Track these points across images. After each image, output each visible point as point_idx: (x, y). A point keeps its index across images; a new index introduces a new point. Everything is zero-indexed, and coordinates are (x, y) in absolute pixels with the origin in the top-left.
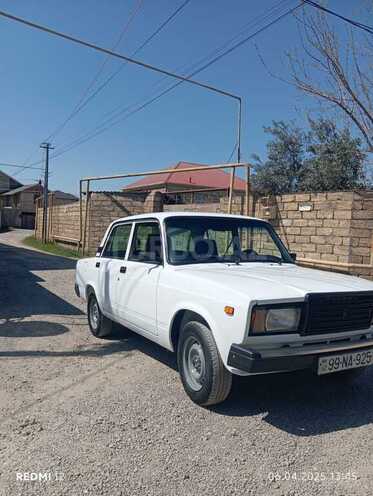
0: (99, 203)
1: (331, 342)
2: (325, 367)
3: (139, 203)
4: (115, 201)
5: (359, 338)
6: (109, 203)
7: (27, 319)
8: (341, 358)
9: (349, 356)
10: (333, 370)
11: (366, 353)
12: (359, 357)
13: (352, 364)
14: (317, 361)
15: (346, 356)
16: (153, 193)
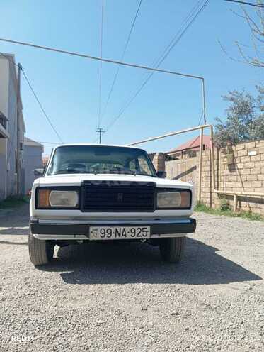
2: (96, 234)
8: (113, 229)
9: (122, 228)
10: (106, 238)
11: (141, 228)
12: (133, 231)
13: (125, 235)
14: (88, 229)
15: (118, 228)
16: (157, 154)
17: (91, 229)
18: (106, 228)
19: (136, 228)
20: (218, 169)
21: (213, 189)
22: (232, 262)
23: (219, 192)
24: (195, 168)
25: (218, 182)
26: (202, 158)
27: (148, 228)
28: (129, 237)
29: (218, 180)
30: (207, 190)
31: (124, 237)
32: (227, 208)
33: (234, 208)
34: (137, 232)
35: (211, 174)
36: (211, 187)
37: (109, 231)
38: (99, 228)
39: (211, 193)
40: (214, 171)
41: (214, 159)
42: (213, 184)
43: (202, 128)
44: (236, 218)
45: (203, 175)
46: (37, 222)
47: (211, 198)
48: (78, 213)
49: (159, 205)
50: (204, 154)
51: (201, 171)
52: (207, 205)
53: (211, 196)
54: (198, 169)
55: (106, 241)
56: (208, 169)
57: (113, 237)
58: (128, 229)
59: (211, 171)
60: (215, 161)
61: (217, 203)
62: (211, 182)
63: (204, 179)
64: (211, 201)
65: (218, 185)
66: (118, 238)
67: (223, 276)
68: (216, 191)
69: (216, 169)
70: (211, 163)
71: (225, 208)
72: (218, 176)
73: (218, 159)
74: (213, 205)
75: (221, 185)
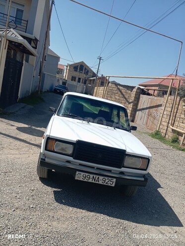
0: (111, 88)
1: (97, 168)
2: (79, 176)
3: (130, 91)
4: (119, 89)
5: (118, 173)
6: (116, 89)
7: (38, 129)
8: (91, 176)
9: (97, 177)
10: (85, 180)
11: (110, 179)
12: (104, 180)
13: (99, 181)
14: (75, 173)
15: (95, 176)
16: (136, 88)
17: (77, 173)
18: (87, 174)
19: (106, 178)
20: (177, 112)
21: (170, 124)
22: (167, 202)
23: (173, 128)
24: (160, 105)
25: (175, 121)
26: (167, 101)
27: (115, 180)
28: (100, 182)
29: (175, 119)
30: (165, 124)
31: (97, 182)
32: (176, 141)
33: (181, 143)
34: (107, 181)
35: (171, 114)
36: (168, 123)
37: (88, 177)
38: (82, 173)
39: (168, 127)
40: (174, 112)
41: (176, 104)
42: (170, 121)
43: (173, 79)
44: (181, 152)
45: (165, 113)
46: (45, 160)
47: (167, 130)
48: (71, 159)
49: (125, 164)
50: (169, 98)
51: (164, 110)
52: (163, 134)
53: (167, 129)
54: (163, 108)
55: (85, 182)
56: (170, 109)
57: (90, 181)
58: (101, 178)
59: (171, 112)
60: (176, 106)
61: (170, 136)
62: (169, 120)
63: (165, 116)
64: (166, 132)
65: (174, 123)
66: (93, 181)
67: (157, 218)
68: (171, 127)
69: (175, 111)
70: (173, 106)
71: (175, 141)
72: (175, 117)
73: (179, 105)
74: (167, 136)
75: (176, 123)
